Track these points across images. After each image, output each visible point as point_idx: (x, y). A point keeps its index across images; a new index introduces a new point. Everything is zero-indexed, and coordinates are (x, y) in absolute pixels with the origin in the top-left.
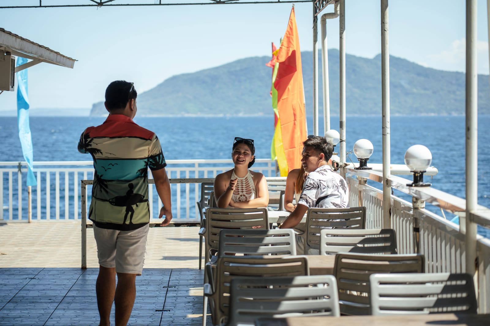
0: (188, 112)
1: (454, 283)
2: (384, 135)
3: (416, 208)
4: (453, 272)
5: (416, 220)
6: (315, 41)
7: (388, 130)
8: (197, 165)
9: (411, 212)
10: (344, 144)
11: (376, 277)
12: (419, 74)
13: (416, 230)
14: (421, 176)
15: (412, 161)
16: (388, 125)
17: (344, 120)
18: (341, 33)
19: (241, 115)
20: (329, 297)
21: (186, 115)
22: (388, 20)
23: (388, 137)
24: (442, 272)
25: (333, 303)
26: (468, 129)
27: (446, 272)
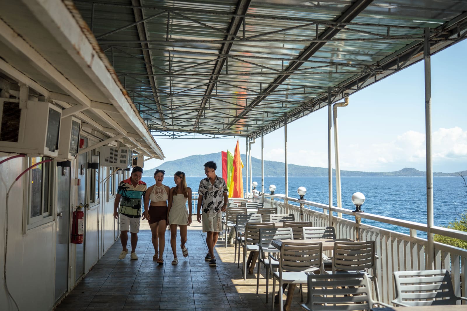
0: (171, 175)
1: (328, 230)
2: (286, 183)
3: (301, 207)
4: (328, 226)
5: (301, 211)
6: (247, 151)
7: (287, 182)
8: (195, 194)
9: (300, 208)
10: (263, 186)
11: (304, 228)
12: (256, 162)
13: (302, 214)
14: (303, 197)
15: (300, 192)
16: (287, 180)
17: (263, 178)
18: (262, 149)
19: (191, 176)
20: (290, 234)
21: (171, 176)
22: (287, 146)
23: (287, 184)
24: (319, 226)
25: (291, 236)
26: (330, 181)
27: (324, 226)
